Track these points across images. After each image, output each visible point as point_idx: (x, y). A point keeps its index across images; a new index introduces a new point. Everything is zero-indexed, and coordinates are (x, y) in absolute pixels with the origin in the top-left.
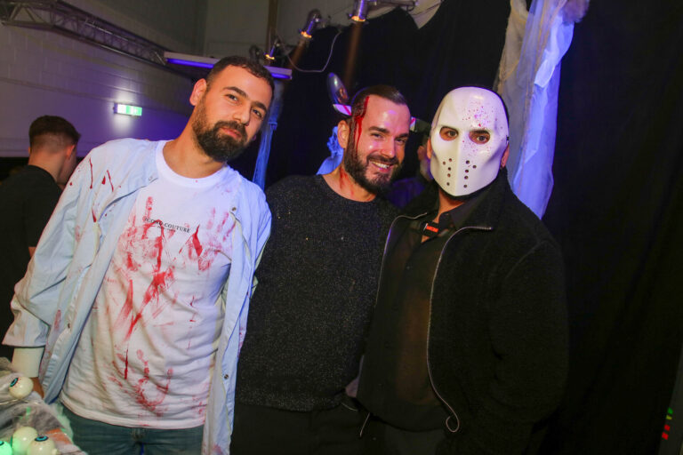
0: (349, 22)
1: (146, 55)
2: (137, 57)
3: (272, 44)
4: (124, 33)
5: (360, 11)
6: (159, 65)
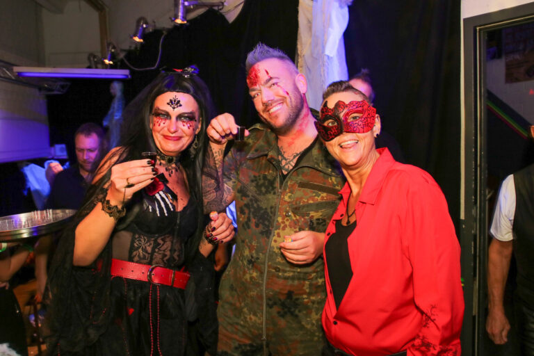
0: (173, 24)
3: (108, 50)
5: (180, 14)
6: (8, 79)
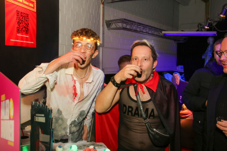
1: (155, 33)
2: (152, 34)
4: (147, 26)
6: (161, 36)
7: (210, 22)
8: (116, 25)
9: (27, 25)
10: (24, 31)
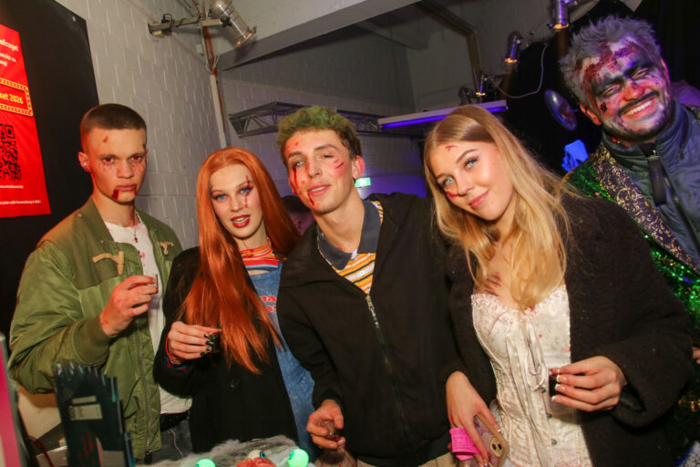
0: (553, 32)
1: (362, 127)
3: (479, 81)
6: (374, 132)
7: (486, 79)
8: (258, 123)
9: (14, 155)
10: (8, 173)
